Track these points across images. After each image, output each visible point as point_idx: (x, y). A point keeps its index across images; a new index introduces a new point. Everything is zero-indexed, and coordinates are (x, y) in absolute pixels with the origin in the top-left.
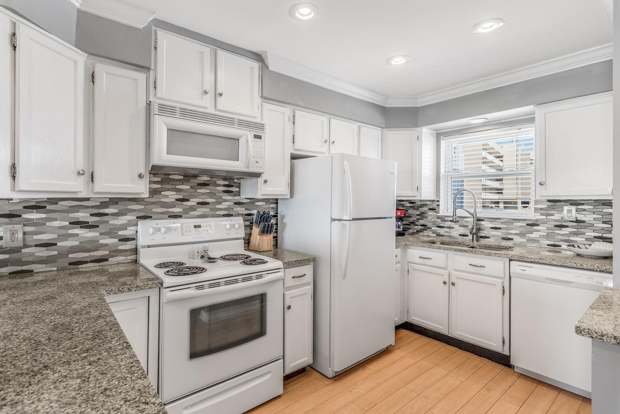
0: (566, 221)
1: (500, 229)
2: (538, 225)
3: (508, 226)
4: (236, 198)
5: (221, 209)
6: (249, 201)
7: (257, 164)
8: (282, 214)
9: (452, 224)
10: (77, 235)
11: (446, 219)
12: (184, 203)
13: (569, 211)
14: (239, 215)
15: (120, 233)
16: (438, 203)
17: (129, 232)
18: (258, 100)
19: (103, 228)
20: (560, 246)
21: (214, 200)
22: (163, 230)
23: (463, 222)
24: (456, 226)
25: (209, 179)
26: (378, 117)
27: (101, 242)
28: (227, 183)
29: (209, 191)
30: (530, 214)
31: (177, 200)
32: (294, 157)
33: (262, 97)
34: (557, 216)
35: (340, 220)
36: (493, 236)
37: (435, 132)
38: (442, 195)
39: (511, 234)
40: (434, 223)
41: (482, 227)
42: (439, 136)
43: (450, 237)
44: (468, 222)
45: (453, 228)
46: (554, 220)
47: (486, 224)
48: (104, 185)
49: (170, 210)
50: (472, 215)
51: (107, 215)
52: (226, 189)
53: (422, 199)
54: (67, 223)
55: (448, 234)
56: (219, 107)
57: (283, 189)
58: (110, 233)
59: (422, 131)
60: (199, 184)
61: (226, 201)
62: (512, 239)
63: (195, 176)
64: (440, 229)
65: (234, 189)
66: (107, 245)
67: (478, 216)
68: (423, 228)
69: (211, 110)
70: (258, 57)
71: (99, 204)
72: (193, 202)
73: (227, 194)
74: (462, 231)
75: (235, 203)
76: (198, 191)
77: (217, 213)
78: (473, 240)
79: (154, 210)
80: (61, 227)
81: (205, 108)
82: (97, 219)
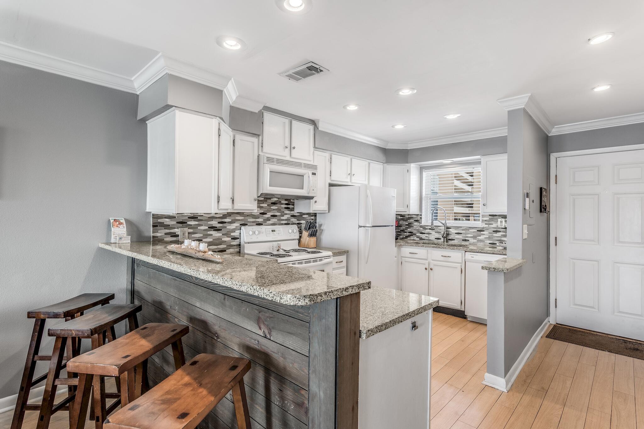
0: (499, 228)
1: (461, 234)
2: (484, 231)
3: (466, 232)
4: (292, 212)
5: (284, 220)
6: (299, 214)
7: (313, 191)
8: (320, 223)
9: (430, 231)
10: (212, 235)
11: (426, 227)
12: (264, 216)
13: (501, 222)
14: (294, 224)
15: (232, 234)
16: (420, 216)
17: (236, 234)
18: (312, 149)
19: (224, 231)
20: (496, 244)
21: (280, 214)
22: (257, 233)
23: (437, 229)
24: (433, 232)
25: (277, 199)
26: (381, 156)
27: (223, 239)
28: (287, 202)
29: (277, 208)
30: (479, 224)
31: (261, 213)
32: (331, 185)
33: (315, 147)
34: (494, 225)
35: (364, 227)
36: (457, 239)
37: (419, 166)
38: (423, 211)
39: (468, 237)
40: (418, 230)
41: (450, 233)
42: (422, 169)
43: (429, 240)
44: (441, 229)
45: (431, 234)
46: (493, 228)
47: (452, 231)
48: (239, 205)
49: (257, 220)
50: (444, 224)
51: (225, 222)
52: (286, 206)
53: (411, 214)
54: (207, 228)
55: (427, 238)
56: (293, 155)
57: (325, 207)
58: (227, 234)
59: (410, 166)
60: (272, 203)
61: (286, 214)
62: (468, 240)
63: (270, 198)
64: (422, 234)
65: (291, 206)
66: (226, 241)
67: (447, 225)
68: (410, 234)
69: (288, 158)
70: (313, 122)
71: (222, 216)
72: (268, 215)
73: (287, 210)
74: (437, 236)
75: (291, 216)
76: (272, 207)
77: (282, 222)
78: (444, 241)
79: (248, 220)
80: (205, 230)
81: (285, 157)
82: (221, 225)
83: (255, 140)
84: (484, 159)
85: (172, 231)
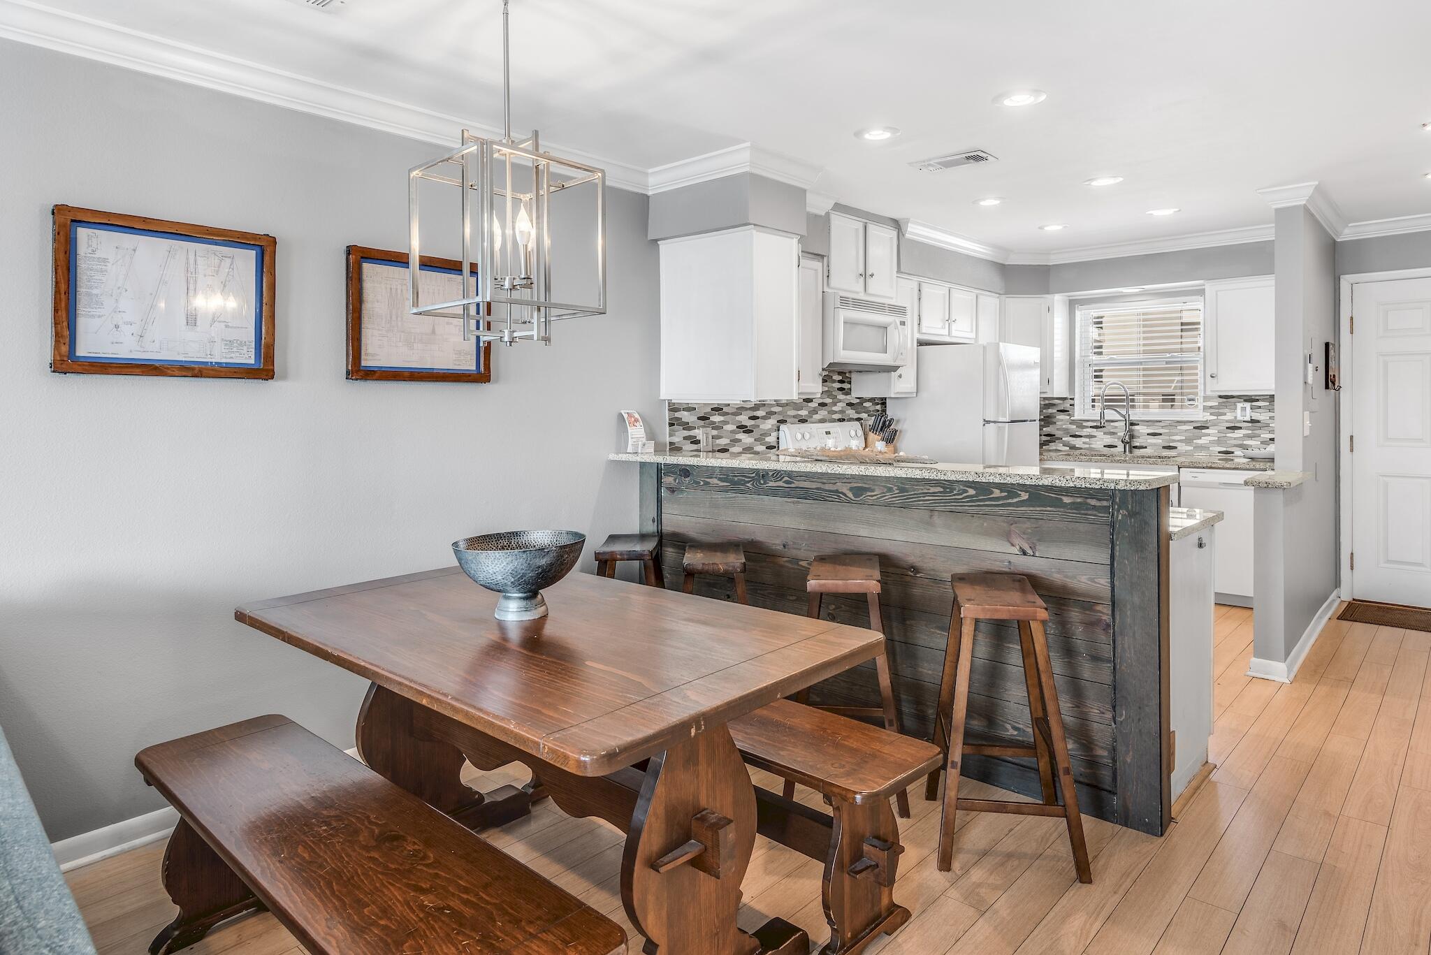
0: (1240, 421)
1: (1161, 434)
2: (1208, 428)
3: (1171, 431)
4: (848, 397)
5: (836, 412)
6: (858, 401)
7: (898, 356)
9: (1094, 432)
10: (741, 441)
11: (1084, 424)
12: (810, 404)
13: (1244, 409)
14: (851, 420)
15: (768, 439)
16: (1072, 402)
17: (771, 439)
18: (895, 274)
19: (756, 433)
20: (1233, 453)
21: (831, 401)
22: (807, 436)
23: (1109, 427)
24: (1099, 433)
25: (828, 373)
26: (996, 280)
27: (755, 448)
28: (840, 378)
30: (1198, 414)
31: (804, 401)
32: (921, 343)
33: (899, 271)
34: (1229, 416)
35: (995, 422)
36: (1152, 445)
37: (1068, 298)
38: (1077, 390)
39: (1174, 441)
40: (1066, 431)
41: (1136, 434)
42: (1072, 305)
43: (1090, 449)
44: (1116, 427)
45: (1095, 437)
46: (1227, 421)
47: (1141, 429)
49: (800, 413)
50: (1124, 416)
51: (758, 418)
52: (840, 385)
53: (1055, 396)
54: (735, 427)
55: (1087, 446)
56: (870, 290)
57: (913, 385)
58: (760, 440)
59: (1053, 299)
61: (840, 401)
62: (1176, 448)
64: (1074, 439)
65: (846, 386)
67: (1131, 418)
68: (1049, 438)
69: (862, 296)
70: (897, 224)
71: (753, 405)
72: (815, 403)
73: (841, 392)
74: (1109, 440)
75: (847, 405)
77: (833, 417)
78: (1125, 451)
79: (787, 413)
80: (732, 432)
81: (857, 293)
82: (752, 422)
83: (817, 265)
84: (1210, 287)
85: (692, 433)
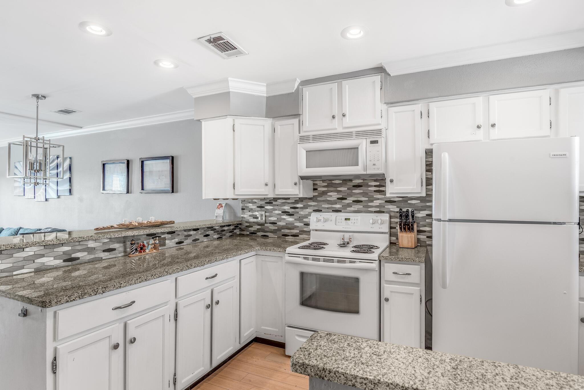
4: (384, 196)
5: (373, 207)
6: (401, 199)
7: (374, 167)
10: (285, 219)
12: (344, 201)
15: (305, 220)
17: (307, 220)
19: (296, 216)
21: (367, 199)
25: (362, 181)
27: (296, 224)
28: (378, 184)
29: (362, 191)
31: (338, 199)
33: (386, 103)
48: (280, 190)
49: (333, 206)
51: (298, 208)
52: (377, 189)
54: (280, 212)
56: (346, 124)
57: (415, 187)
58: (300, 219)
60: (354, 186)
61: (378, 199)
63: (351, 180)
65: (381, 189)
66: (298, 227)
71: (294, 201)
72: (350, 200)
73: (379, 193)
75: (386, 202)
76: (353, 191)
77: (369, 209)
79: (323, 206)
80: (279, 214)
82: (293, 210)
85: (254, 213)
